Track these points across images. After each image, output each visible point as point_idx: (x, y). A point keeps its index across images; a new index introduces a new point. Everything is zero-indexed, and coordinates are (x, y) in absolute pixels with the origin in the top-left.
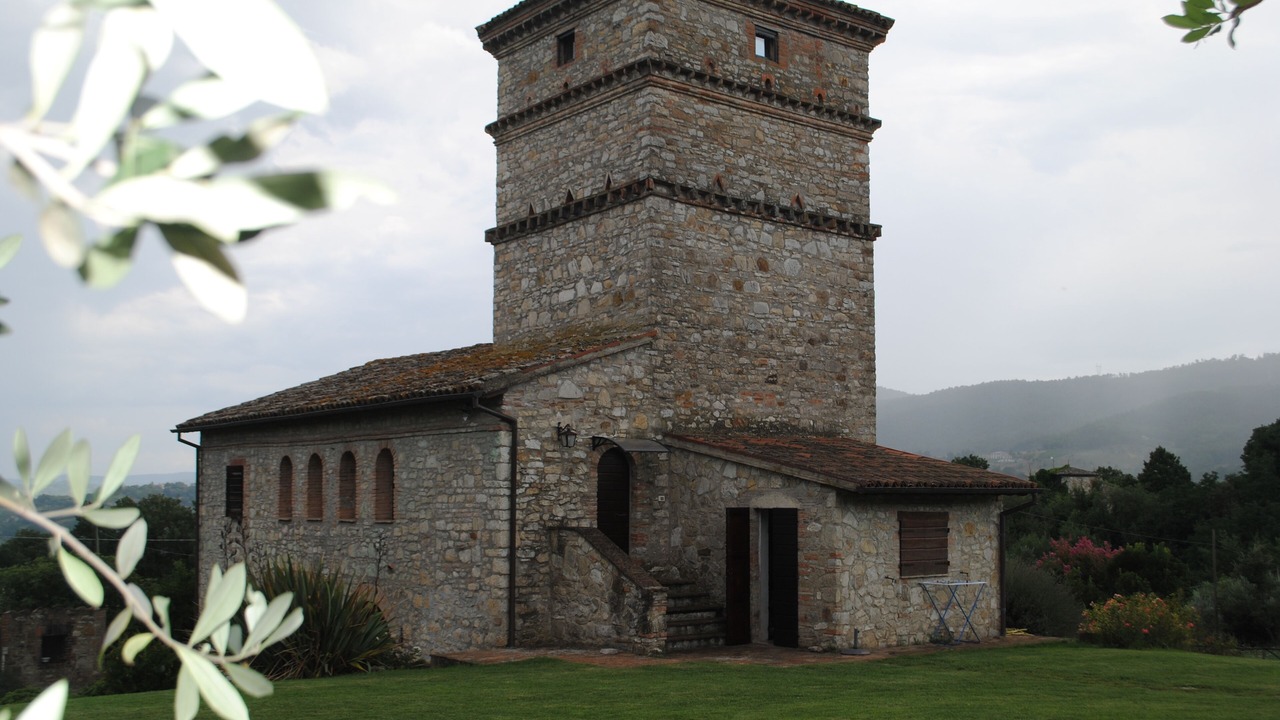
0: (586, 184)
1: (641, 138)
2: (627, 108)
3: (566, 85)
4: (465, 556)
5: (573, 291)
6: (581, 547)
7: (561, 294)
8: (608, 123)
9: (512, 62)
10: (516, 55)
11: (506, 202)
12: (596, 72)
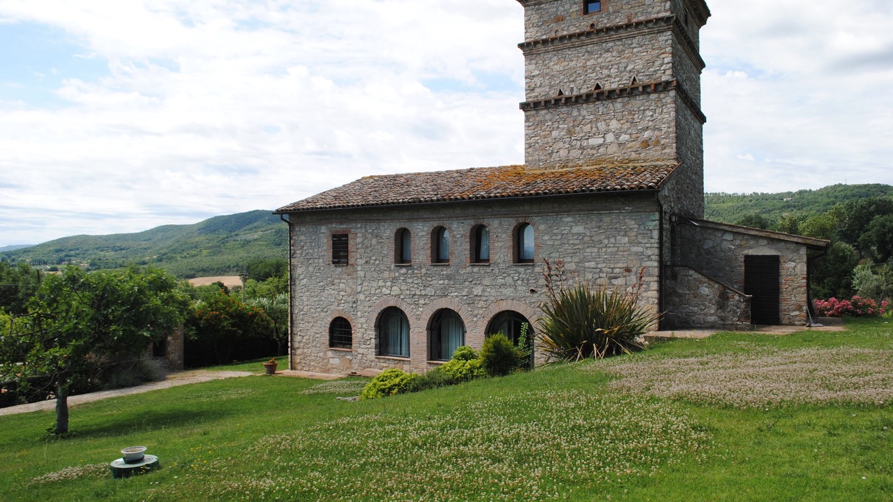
0: (613, 80)
1: (663, 58)
2: (650, 41)
3: (592, 25)
4: (619, 282)
5: (603, 139)
6: (691, 276)
7: (590, 140)
8: (633, 48)
9: (538, 9)
10: (542, 6)
11: (535, 88)
12: (620, 20)
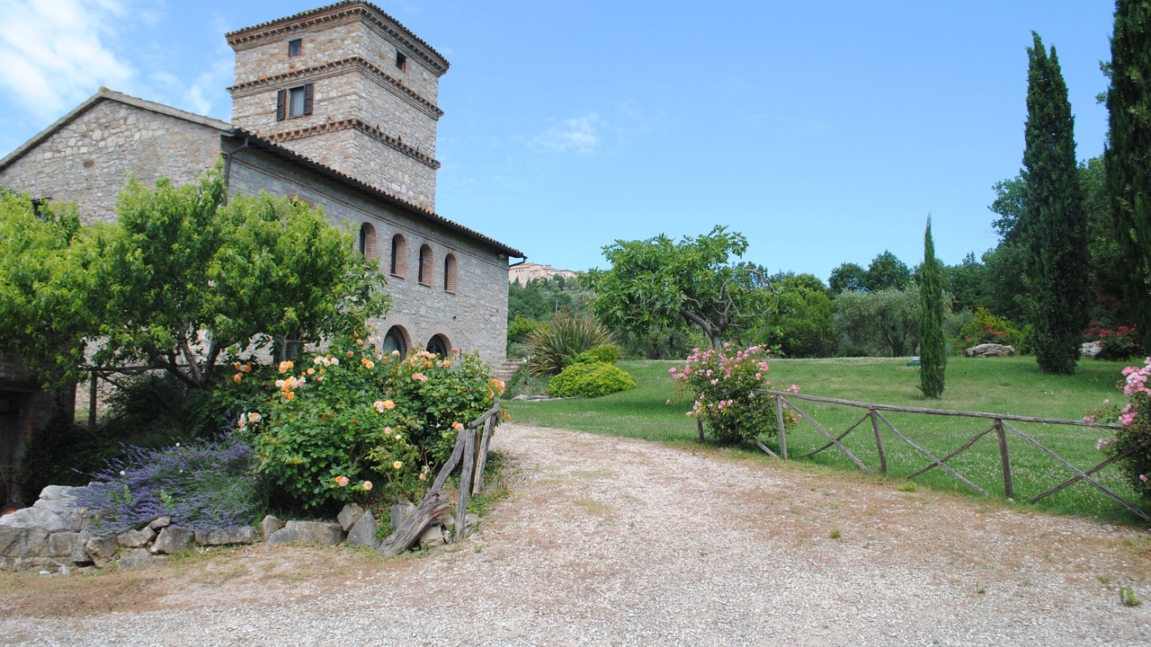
4: (493, 319)
7: (392, 184)
